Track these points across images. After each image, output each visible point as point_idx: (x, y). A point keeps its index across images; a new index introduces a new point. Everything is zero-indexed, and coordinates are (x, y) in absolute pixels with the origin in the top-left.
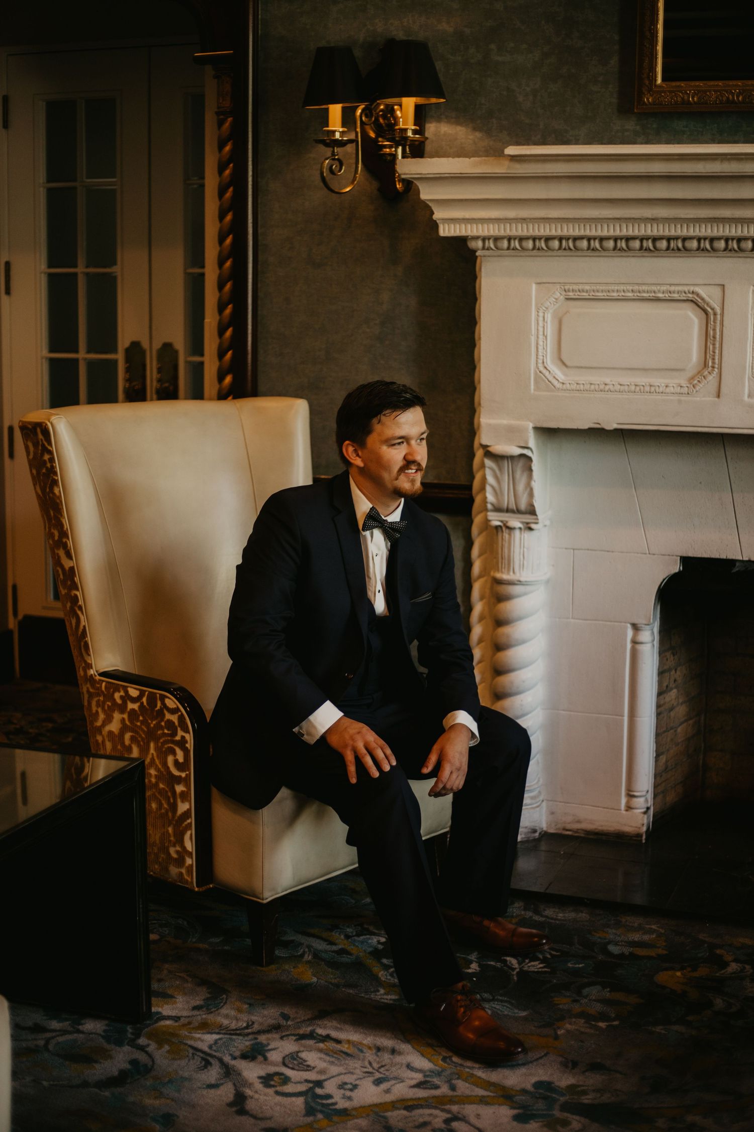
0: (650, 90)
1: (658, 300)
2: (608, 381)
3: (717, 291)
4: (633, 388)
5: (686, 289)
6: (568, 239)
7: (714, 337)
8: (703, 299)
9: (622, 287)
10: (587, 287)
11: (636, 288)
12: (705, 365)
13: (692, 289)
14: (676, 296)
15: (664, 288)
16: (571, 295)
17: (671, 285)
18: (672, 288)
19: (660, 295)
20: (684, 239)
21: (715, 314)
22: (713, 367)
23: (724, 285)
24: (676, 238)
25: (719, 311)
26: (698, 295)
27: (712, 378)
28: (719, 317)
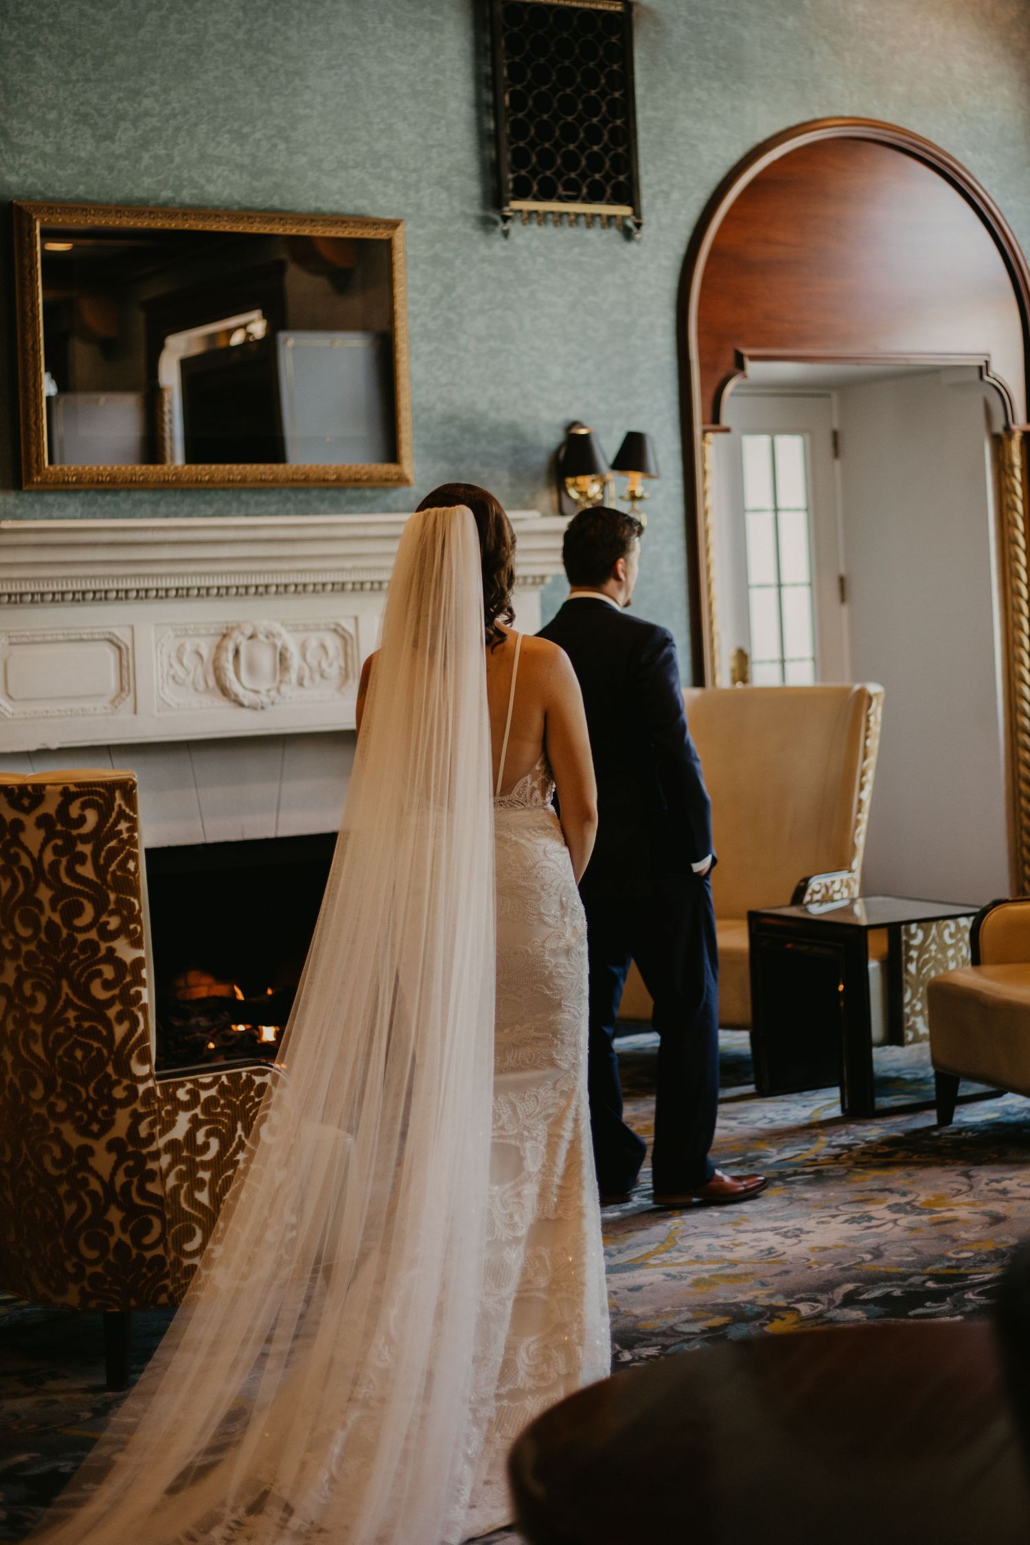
0: (39, 472)
1: (82, 640)
2: (48, 709)
3: (129, 632)
4: (69, 713)
5: (105, 630)
6: (16, 595)
7: (128, 668)
8: (117, 638)
9: (55, 632)
10: (27, 633)
11: (66, 632)
12: (122, 689)
13: (109, 630)
14: (96, 636)
15: (87, 631)
16: (14, 640)
17: (93, 628)
18: (94, 631)
19: (85, 637)
20: (106, 592)
21: (127, 649)
22: (129, 691)
23: (132, 628)
24: (100, 591)
25: (130, 646)
26: (113, 635)
27: (129, 700)
28: (130, 651)
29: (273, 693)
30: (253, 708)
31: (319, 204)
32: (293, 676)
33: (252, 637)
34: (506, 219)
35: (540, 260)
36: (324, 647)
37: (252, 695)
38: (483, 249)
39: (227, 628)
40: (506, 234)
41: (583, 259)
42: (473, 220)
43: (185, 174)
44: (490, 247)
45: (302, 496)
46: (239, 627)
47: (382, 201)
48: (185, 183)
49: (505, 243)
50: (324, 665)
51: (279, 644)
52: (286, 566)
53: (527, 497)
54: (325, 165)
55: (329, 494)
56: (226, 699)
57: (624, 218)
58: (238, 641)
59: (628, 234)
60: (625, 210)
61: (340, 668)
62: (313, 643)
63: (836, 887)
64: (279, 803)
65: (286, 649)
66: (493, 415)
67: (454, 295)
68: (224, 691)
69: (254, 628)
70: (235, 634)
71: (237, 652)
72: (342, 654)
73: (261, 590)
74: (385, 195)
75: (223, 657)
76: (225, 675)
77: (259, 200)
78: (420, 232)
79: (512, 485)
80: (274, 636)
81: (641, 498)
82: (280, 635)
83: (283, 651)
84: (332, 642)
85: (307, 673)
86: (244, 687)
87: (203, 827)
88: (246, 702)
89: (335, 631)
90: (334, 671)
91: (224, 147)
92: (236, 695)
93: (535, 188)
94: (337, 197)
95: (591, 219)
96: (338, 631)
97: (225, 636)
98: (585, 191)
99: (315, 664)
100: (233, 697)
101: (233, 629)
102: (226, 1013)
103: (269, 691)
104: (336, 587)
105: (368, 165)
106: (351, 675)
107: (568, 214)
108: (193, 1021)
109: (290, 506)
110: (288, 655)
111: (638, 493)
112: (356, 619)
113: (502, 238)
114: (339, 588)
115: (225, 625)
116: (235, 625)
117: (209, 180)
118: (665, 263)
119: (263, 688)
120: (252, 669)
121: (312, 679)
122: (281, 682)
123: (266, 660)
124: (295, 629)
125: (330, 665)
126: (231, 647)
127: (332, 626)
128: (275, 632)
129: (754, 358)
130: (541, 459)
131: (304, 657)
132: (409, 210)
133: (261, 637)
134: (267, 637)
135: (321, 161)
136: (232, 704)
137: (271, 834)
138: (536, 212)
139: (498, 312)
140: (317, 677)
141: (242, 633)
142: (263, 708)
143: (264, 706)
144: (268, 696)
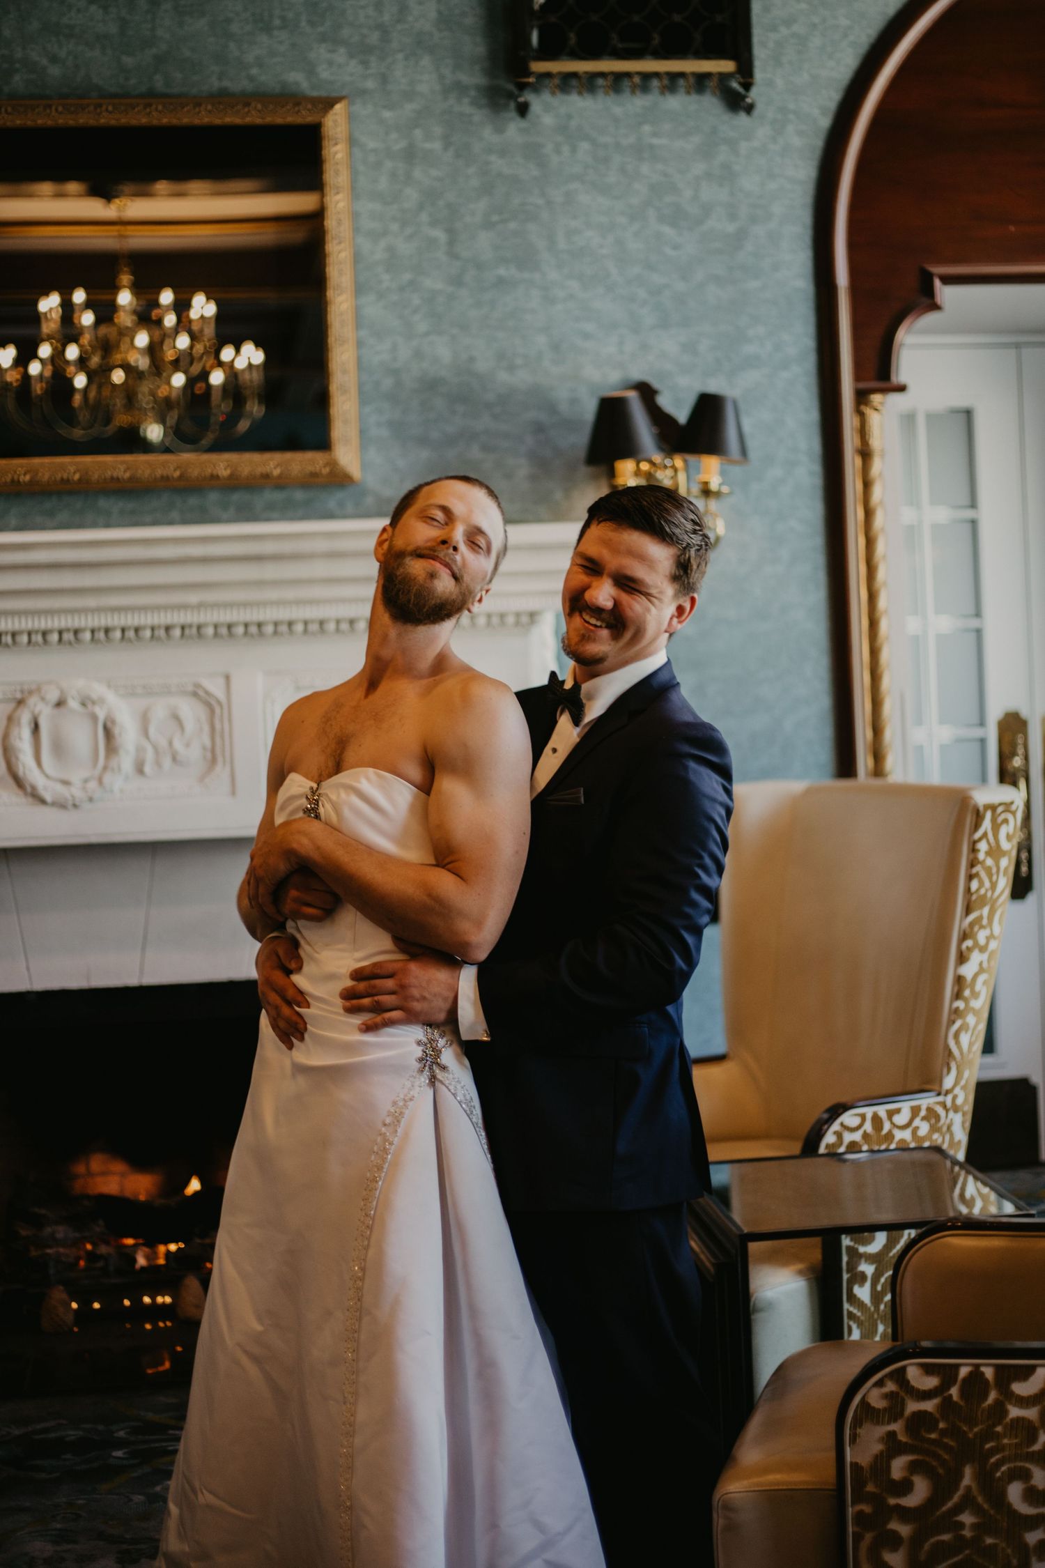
29: (92, 785)
30: (61, 805)
31: (226, 83)
32: (126, 761)
33: (60, 704)
34: (522, 87)
35: (585, 146)
36: (177, 718)
37: (59, 788)
38: (488, 133)
39: (22, 691)
40: (523, 110)
41: (655, 141)
42: (473, 93)
43: (19, 54)
44: (500, 130)
45: (193, 501)
46: (39, 690)
47: (324, 73)
48: (17, 65)
49: (523, 124)
50: (178, 745)
51: (101, 714)
52: (91, 602)
53: (558, 495)
54: (235, 28)
55: (236, 497)
56: (20, 793)
57: (723, 77)
58: (37, 711)
59: (737, 102)
60: (727, 66)
61: (204, 748)
62: (160, 711)
63: (901, 1119)
64: (145, 938)
65: (113, 722)
66: (503, 376)
67: (441, 203)
68: (19, 782)
69: (62, 691)
70: (33, 701)
71: (36, 728)
72: (206, 728)
73: (68, 636)
74: (330, 63)
75: (14, 732)
76: (17, 758)
77: (133, 82)
78: (387, 114)
79: (533, 478)
80: (94, 703)
81: (718, 494)
82: (101, 701)
83: (109, 724)
84: (190, 711)
85: (150, 755)
86: (47, 776)
87: (28, 969)
88: (48, 798)
89: (195, 694)
90: (194, 754)
91: (79, 11)
92: (34, 788)
93: (573, 38)
94: (254, 71)
95: (672, 82)
96: (198, 694)
97: (20, 702)
98: (656, 40)
99: (163, 743)
100: (29, 789)
101: (31, 692)
102: (101, 1222)
103: (86, 781)
104: (187, 631)
105: (303, 24)
106: (220, 759)
107: (628, 75)
108: (48, 1230)
109: (175, 514)
110: (116, 731)
111: (714, 486)
112: (227, 678)
113: (518, 119)
114: (193, 633)
115: (18, 688)
116: (33, 687)
117: (54, 59)
118: (797, 142)
119: (76, 777)
120: (59, 749)
121: (158, 764)
122: (105, 768)
123: (81, 737)
124: (130, 693)
125: (188, 745)
126: (25, 718)
127: (190, 688)
128: (94, 696)
129: (948, 280)
130: (580, 439)
131: (145, 732)
132: (370, 84)
133: (73, 704)
134: (84, 704)
135: (228, 21)
136: (30, 799)
137: (133, 981)
138: (574, 75)
139: (512, 225)
140: (167, 762)
141: (43, 699)
142: (75, 806)
143: (78, 803)
144: (84, 789)
